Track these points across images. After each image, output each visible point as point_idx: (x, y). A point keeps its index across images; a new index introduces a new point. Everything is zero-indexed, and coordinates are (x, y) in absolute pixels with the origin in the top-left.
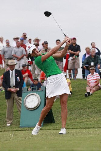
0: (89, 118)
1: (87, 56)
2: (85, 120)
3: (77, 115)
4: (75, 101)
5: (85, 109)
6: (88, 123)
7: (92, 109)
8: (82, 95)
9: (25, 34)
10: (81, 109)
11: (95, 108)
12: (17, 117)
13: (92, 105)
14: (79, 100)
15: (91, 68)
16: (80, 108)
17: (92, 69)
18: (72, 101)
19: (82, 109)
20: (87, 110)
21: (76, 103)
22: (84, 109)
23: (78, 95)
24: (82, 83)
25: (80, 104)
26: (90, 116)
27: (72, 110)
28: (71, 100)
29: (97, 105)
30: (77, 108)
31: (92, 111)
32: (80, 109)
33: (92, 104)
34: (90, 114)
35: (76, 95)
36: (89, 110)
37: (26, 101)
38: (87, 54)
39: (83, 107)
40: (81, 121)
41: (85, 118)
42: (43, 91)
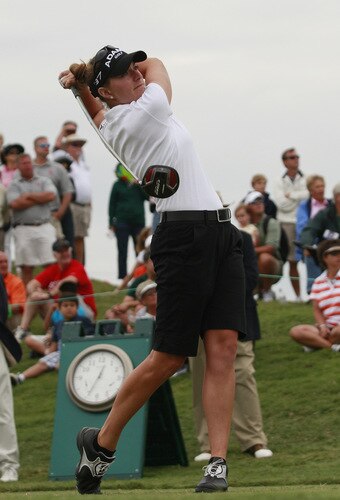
0: (326, 447)
1: (315, 210)
2: (310, 454)
3: (278, 437)
4: (269, 383)
5: (309, 413)
6: (320, 465)
7: (335, 416)
8: (296, 361)
9: (71, 127)
10: (291, 414)
12: (38, 445)
13: (335, 401)
14: (284, 381)
15: (331, 249)
16: (288, 410)
19: (296, 413)
20: (316, 418)
21: (272, 390)
22: (305, 415)
23: (278, 361)
24: (294, 316)
25: (286, 394)
26: (330, 440)
30: (278, 412)
32: (287, 416)
33: (334, 397)
34: (326, 433)
35: (272, 362)
36: (323, 420)
37: (78, 374)
38: (314, 201)
39: (300, 406)
40: (292, 459)
41: (309, 447)
42: (142, 336)
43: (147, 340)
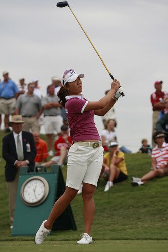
0: (138, 223)
2: (130, 226)
6: (131, 231)
7: (149, 209)
10: (131, 207)
11: (156, 205)
13: (152, 202)
15: (158, 136)
16: (130, 205)
17: (160, 137)
18: (122, 194)
19: (133, 207)
20: (140, 209)
21: (127, 196)
22: (137, 208)
26: (142, 220)
27: (115, 210)
28: (121, 191)
29: (161, 201)
30: (125, 206)
31: (148, 211)
32: (129, 208)
33: (152, 200)
34: (142, 216)
36: (144, 210)
39: (136, 204)
42: (54, 173)
43: (56, 175)
